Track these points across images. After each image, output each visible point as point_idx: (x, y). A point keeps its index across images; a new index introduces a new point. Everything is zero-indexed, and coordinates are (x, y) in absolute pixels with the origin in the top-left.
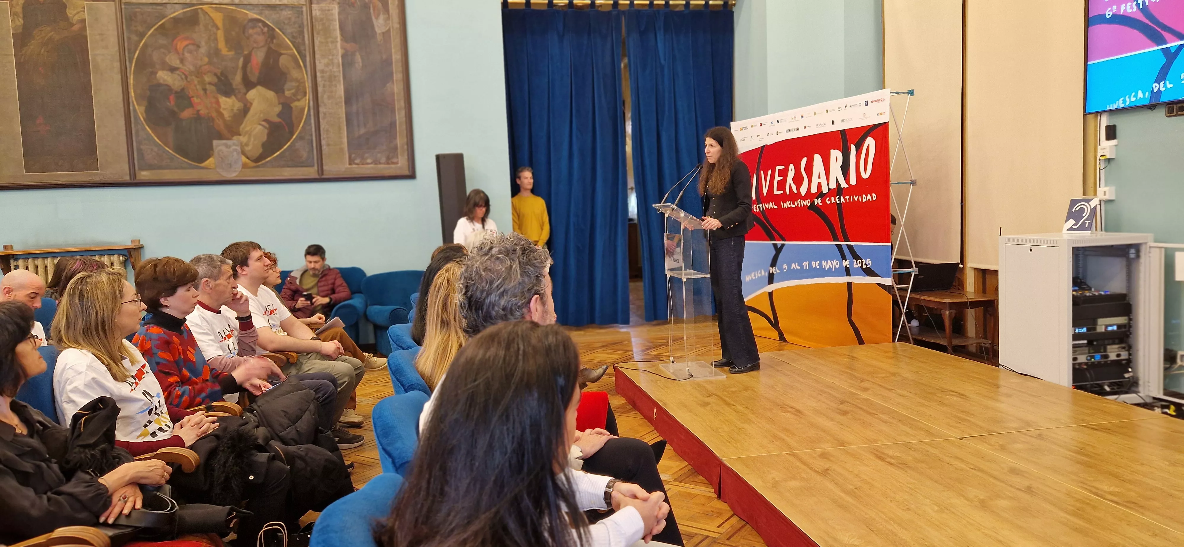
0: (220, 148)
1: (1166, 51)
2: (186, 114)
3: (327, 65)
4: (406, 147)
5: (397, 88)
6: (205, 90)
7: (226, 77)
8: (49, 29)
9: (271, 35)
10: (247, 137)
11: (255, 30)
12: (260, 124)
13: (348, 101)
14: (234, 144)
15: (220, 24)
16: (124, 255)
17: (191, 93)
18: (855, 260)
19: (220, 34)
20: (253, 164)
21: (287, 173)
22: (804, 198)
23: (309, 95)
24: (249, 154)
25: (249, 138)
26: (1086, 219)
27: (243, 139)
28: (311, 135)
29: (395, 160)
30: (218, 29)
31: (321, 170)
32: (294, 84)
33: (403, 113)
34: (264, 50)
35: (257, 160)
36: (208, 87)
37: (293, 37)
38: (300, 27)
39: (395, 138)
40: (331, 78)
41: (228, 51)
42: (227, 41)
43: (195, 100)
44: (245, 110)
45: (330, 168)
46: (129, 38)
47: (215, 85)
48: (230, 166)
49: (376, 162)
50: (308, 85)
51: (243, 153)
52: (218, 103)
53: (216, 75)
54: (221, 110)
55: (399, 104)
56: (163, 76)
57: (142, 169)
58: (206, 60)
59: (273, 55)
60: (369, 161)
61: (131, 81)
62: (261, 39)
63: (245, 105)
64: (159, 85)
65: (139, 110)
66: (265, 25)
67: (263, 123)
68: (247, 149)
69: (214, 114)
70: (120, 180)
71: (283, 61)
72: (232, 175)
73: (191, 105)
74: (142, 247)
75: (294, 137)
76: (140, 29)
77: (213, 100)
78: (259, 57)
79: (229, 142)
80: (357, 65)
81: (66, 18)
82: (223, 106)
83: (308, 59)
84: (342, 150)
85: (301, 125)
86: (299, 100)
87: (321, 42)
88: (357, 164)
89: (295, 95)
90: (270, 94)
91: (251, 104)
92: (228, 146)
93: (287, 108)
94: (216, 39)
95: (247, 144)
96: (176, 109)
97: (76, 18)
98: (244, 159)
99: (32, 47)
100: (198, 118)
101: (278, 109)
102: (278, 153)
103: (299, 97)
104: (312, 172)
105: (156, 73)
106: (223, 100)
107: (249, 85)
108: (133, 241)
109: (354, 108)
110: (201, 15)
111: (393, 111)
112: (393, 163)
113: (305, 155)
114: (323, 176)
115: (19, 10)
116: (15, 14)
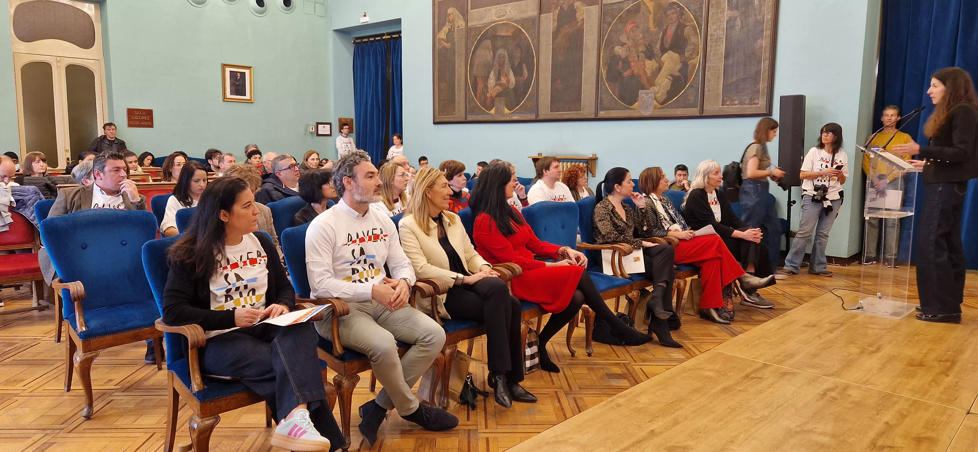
0: (642, 95)
2: (627, 74)
3: (715, 30)
4: (766, 90)
5: (765, 42)
6: (638, 56)
7: (651, 46)
8: (567, 27)
9: (682, 13)
10: (658, 87)
11: (672, 11)
12: (667, 78)
13: (727, 56)
14: (651, 93)
15: (651, 10)
16: (586, 163)
17: (630, 60)
19: (651, 16)
20: (661, 106)
21: (679, 112)
23: (701, 54)
24: (658, 99)
25: (660, 87)
27: (656, 89)
28: (699, 84)
29: (757, 102)
30: (650, 13)
31: (702, 110)
32: (692, 47)
33: (767, 62)
34: (675, 24)
35: (662, 104)
36: (640, 54)
37: (696, 12)
38: (700, 4)
39: (759, 84)
40: (718, 40)
41: (654, 28)
42: (654, 21)
43: (632, 64)
44: (659, 69)
45: (709, 108)
46: (603, 27)
47: (644, 53)
48: (647, 107)
49: (741, 103)
50: (701, 46)
51: (655, 99)
52: (644, 64)
53: (645, 45)
54: (646, 69)
55: (766, 55)
56: (619, 50)
57: (601, 110)
58: (641, 35)
59: (681, 27)
60: (736, 102)
61: (602, 54)
62: (675, 16)
63: (660, 65)
64: (615, 55)
65: (604, 72)
66: (679, 6)
67: (669, 77)
68: (658, 95)
69: (641, 73)
70: (590, 117)
71: (687, 31)
72: (647, 114)
73: (630, 67)
74: (597, 159)
75: (687, 86)
76: (609, 20)
77: (642, 63)
78: (672, 30)
79: (648, 91)
80: (737, 28)
81: (575, 19)
82: (647, 67)
83: (703, 27)
84: (718, 94)
85: (693, 78)
86: (693, 59)
87: (713, 13)
88: (728, 105)
89: (691, 55)
90: (676, 56)
91: (664, 64)
92: (647, 94)
93: (685, 64)
94: (648, 21)
95: (658, 93)
96: (621, 71)
97: (580, 18)
98: (655, 103)
99: (559, 38)
100: (633, 76)
101: (679, 66)
102: (676, 98)
103: (694, 56)
104: (695, 111)
105: (614, 48)
106: (648, 62)
107: (664, 50)
108: (593, 155)
109: (731, 61)
110: (642, 6)
111: (759, 62)
112: (755, 104)
113: (692, 98)
114: (703, 115)
115: (556, 17)
116: (554, 20)
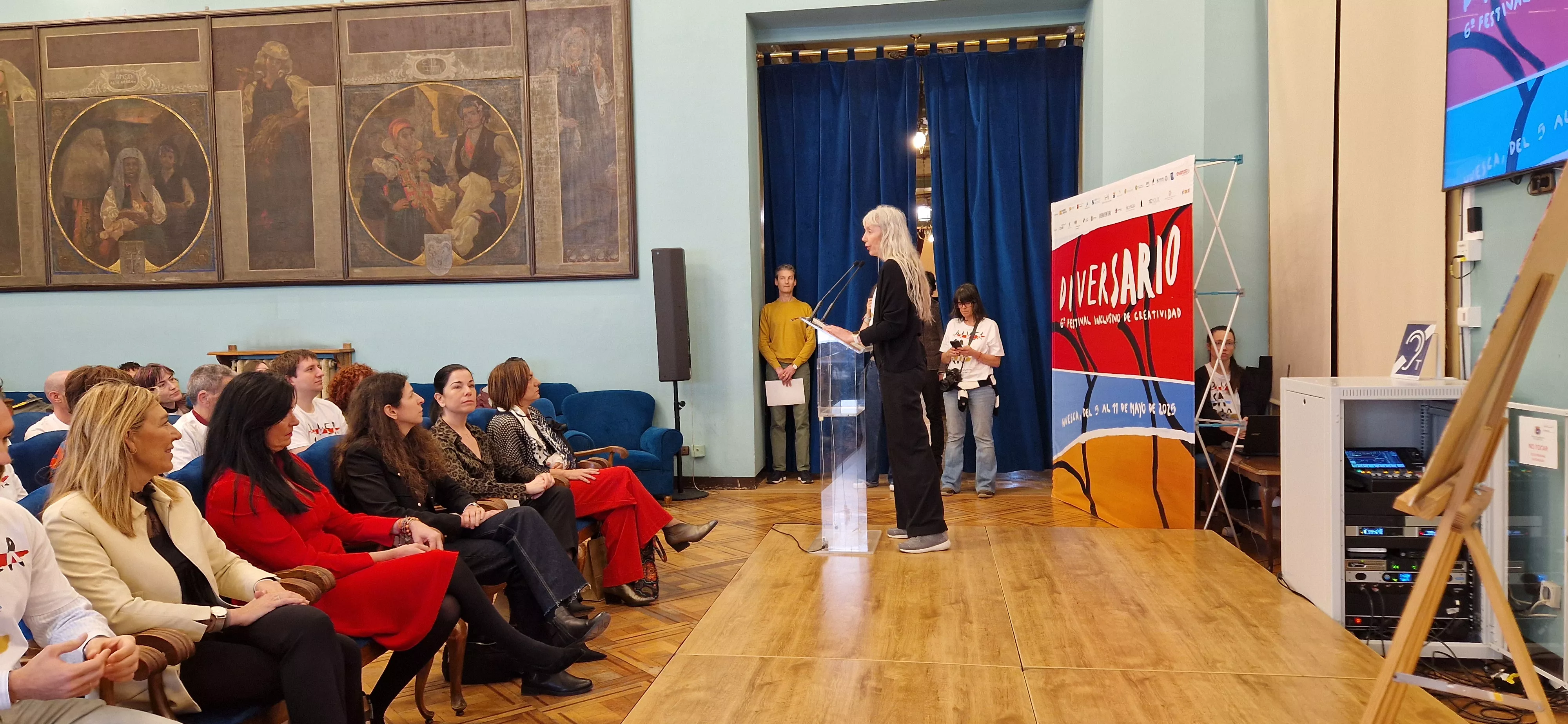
0: (431, 242)
1: (1522, 88)
2: (399, 205)
3: (544, 145)
4: (627, 240)
5: (619, 169)
6: (418, 178)
7: (440, 164)
8: (275, 117)
9: (487, 114)
10: (458, 229)
11: (470, 109)
12: (472, 216)
13: (565, 187)
14: (445, 239)
15: (434, 103)
16: (333, 360)
17: (404, 182)
18: (1160, 404)
19: (435, 115)
20: (464, 261)
21: (498, 271)
22: (1114, 312)
23: (524, 181)
24: (460, 250)
25: (461, 231)
26: (1417, 358)
27: (454, 232)
28: (525, 227)
29: (615, 257)
30: (433, 109)
31: (534, 268)
32: (509, 169)
33: (625, 199)
34: (478, 131)
35: (467, 257)
36: (421, 174)
37: (509, 115)
38: (516, 103)
39: (616, 230)
40: (548, 160)
41: (442, 134)
42: (441, 122)
43: (408, 189)
44: (457, 200)
45: (544, 266)
46: (347, 124)
47: (428, 172)
48: (440, 263)
49: (593, 259)
50: (523, 169)
51: (454, 249)
52: (430, 192)
53: (429, 160)
54: (433, 200)
55: (622, 188)
56: (379, 164)
57: (355, 266)
58: (420, 144)
59: (487, 136)
60: (586, 257)
61: (348, 170)
62: (475, 118)
63: (458, 194)
64: (374, 174)
65: (355, 201)
66: (481, 102)
67: (475, 214)
68: (457, 243)
69: (426, 206)
70: (334, 278)
71: (498, 142)
72: (442, 273)
73: (404, 195)
74: (353, 351)
75: (507, 230)
76: (358, 112)
77: (426, 189)
78: (473, 139)
79: (440, 236)
80: (575, 144)
81: (291, 105)
82: (435, 196)
83: (523, 139)
84: (557, 244)
85: (514, 217)
86: (512, 187)
87: (538, 119)
88: (573, 261)
89: (508, 181)
90: (483, 181)
91: (464, 192)
92: (439, 241)
93: (500, 196)
94: (430, 121)
95: (458, 239)
96: (388, 200)
97: (300, 104)
98: (454, 254)
99: (260, 137)
100: (410, 209)
101: (491, 198)
102: (490, 248)
103: (513, 184)
104: (523, 270)
105: (371, 161)
106: (435, 188)
107: (462, 171)
108: (344, 345)
109: (571, 195)
110: (417, 95)
111: (614, 197)
112: (613, 260)
113: (517, 249)
114: (535, 276)
115: (249, 98)
116: (246, 103)
